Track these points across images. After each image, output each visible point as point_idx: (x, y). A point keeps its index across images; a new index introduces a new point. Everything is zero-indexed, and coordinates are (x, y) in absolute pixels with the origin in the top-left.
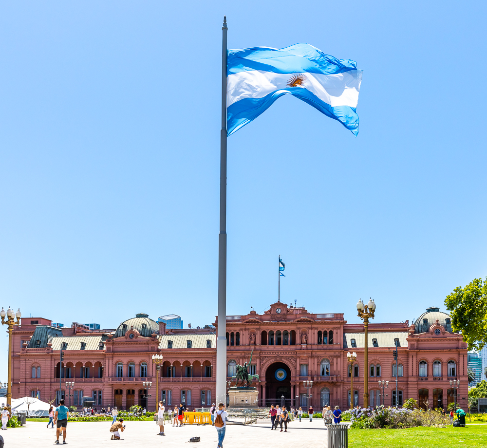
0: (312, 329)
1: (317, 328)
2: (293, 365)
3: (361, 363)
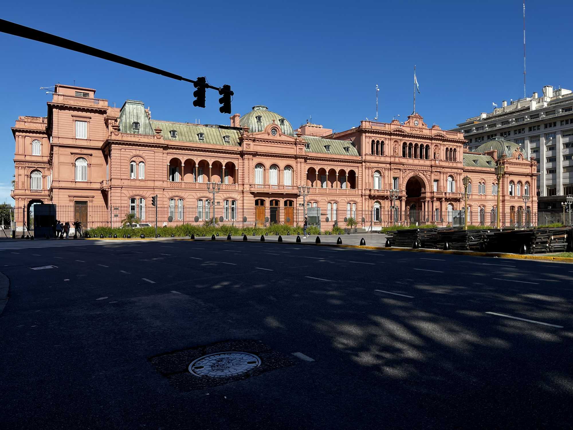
0: (442, 145)
1: (445, 146)
2: (428, 180)
3: (473, 181)
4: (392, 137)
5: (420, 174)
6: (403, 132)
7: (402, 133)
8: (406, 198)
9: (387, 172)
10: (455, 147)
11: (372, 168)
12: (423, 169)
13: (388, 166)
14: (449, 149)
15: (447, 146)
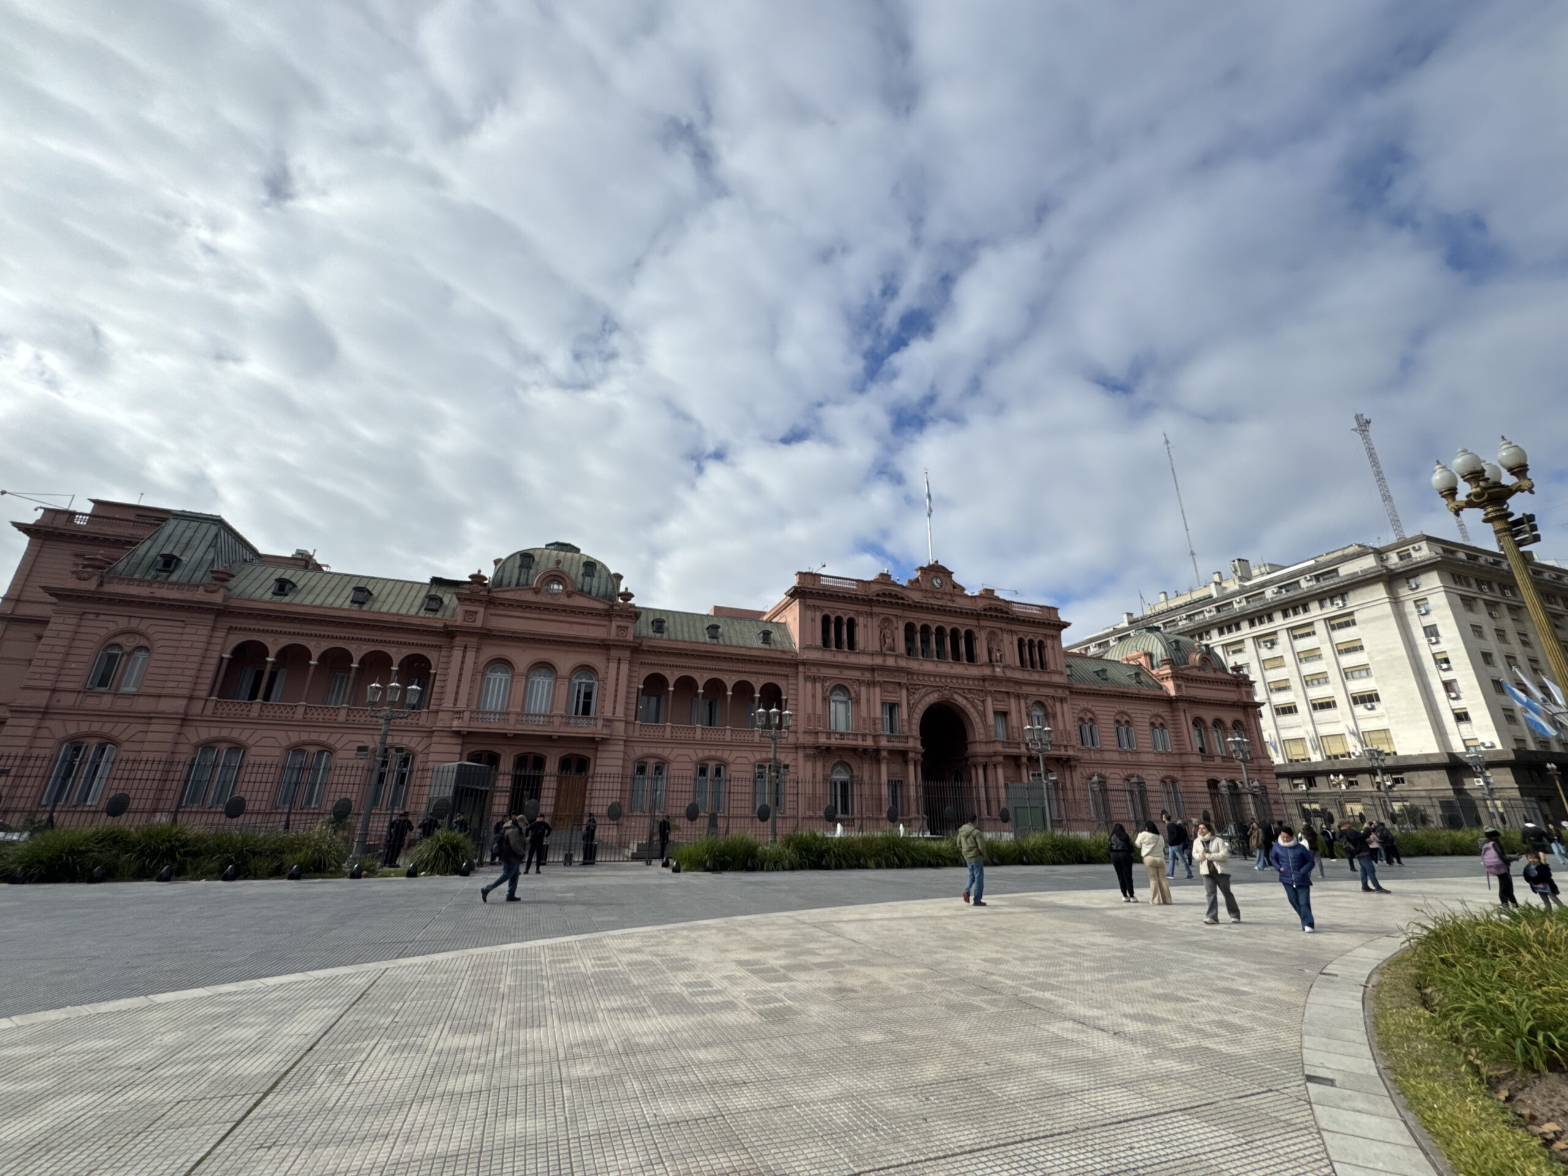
0: (1007, 632)
1: (1016, 633)
2: (978, 711)
3: (1100, 717)
4: (876, 610)
5: (956, 696)
6: (902, 599)
7: (900, 602)
8: (922, 754)
9: (863, 690)
10: (1041, 638)
11: (824, 679)
12: (963, 686)
13: (867, 676)
14: (1026, 641)
15: (1021, 635)
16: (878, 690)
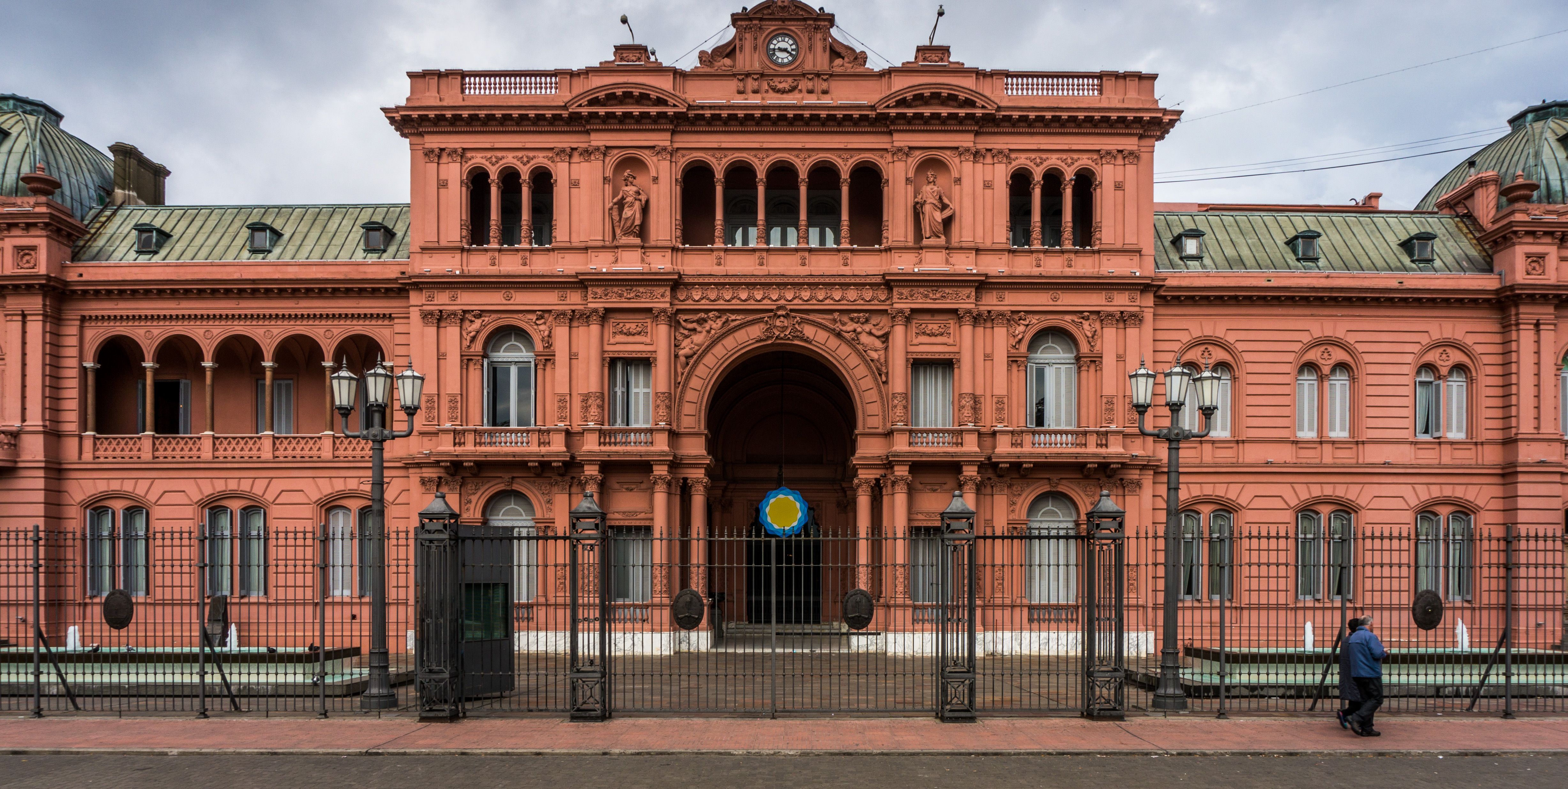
0: (977, 155)
1: (1006, 155)
2: (868, 362)
3: (1247, 357)
4: (599, 140)
5: (809, 331)
6: (660, 102)
7: (654, 110)
8: (710, 472)
9: (561, 333)
10: (1085, 161)
11: (463, 317)
12: (828, 305)
13: (574, 299)
14: (1038, 175)
15: (1022, 160)
16: (595, 329)
